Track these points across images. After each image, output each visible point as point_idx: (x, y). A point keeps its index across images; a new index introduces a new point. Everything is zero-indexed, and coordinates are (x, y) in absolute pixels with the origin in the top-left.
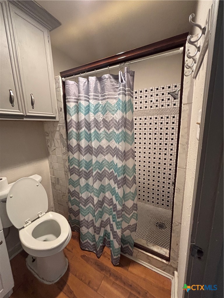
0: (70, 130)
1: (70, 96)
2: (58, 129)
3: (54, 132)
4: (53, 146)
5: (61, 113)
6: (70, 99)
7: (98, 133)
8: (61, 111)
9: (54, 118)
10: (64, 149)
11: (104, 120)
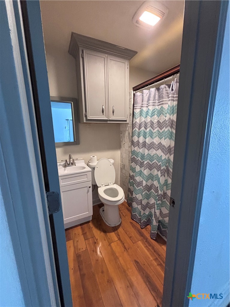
0: (134, 129)
1: (137, 104)
2: (128, 129)
3: (125, 131)
4: (124, 141)
5: (130, 117)
6: (137, 106)
7: (152, 132)
8: (131, 115)
9: (126, 121)
10: (130, 144)
11: (158, 122)
